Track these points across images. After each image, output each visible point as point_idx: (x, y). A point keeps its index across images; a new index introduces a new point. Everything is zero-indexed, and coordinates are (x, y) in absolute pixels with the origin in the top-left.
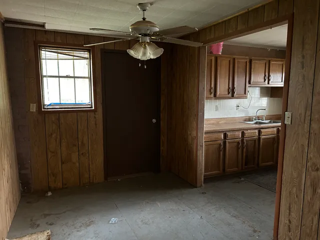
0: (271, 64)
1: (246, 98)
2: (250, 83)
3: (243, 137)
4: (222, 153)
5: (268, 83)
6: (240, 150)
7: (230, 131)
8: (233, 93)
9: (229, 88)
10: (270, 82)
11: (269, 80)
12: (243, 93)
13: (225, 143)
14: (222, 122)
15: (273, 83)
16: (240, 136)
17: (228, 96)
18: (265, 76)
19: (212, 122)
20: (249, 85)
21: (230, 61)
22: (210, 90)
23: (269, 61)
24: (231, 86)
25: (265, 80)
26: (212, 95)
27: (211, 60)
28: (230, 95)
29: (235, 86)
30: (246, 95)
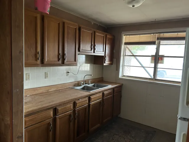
0: (96, 35)
1: (76, 65)
2: (79, 51)
3: (75, 107)
4: (51, 133)
5: (94, 52)
6: (72, 124)
7: (60, 105)
8: (64, 59)
9: (59, 54)
10: (95, 51)
11: (94, 49)
12: (74, 60)
13: (55, 120)
14: (53, 90)
15: (97, 52)
16: (72, 107)
17: (58, 63)
18: (92, 45)
19: (40, 91)
20: (79, 53)
21: (59, 24)
22: (36, 55)
23: (95, 32)
24: (60, 52)
25: (91, 49)
26: (39, 62)
27: (36, 18)
28: (60, 62)
29: (66, 52)
30: (76, 63)
